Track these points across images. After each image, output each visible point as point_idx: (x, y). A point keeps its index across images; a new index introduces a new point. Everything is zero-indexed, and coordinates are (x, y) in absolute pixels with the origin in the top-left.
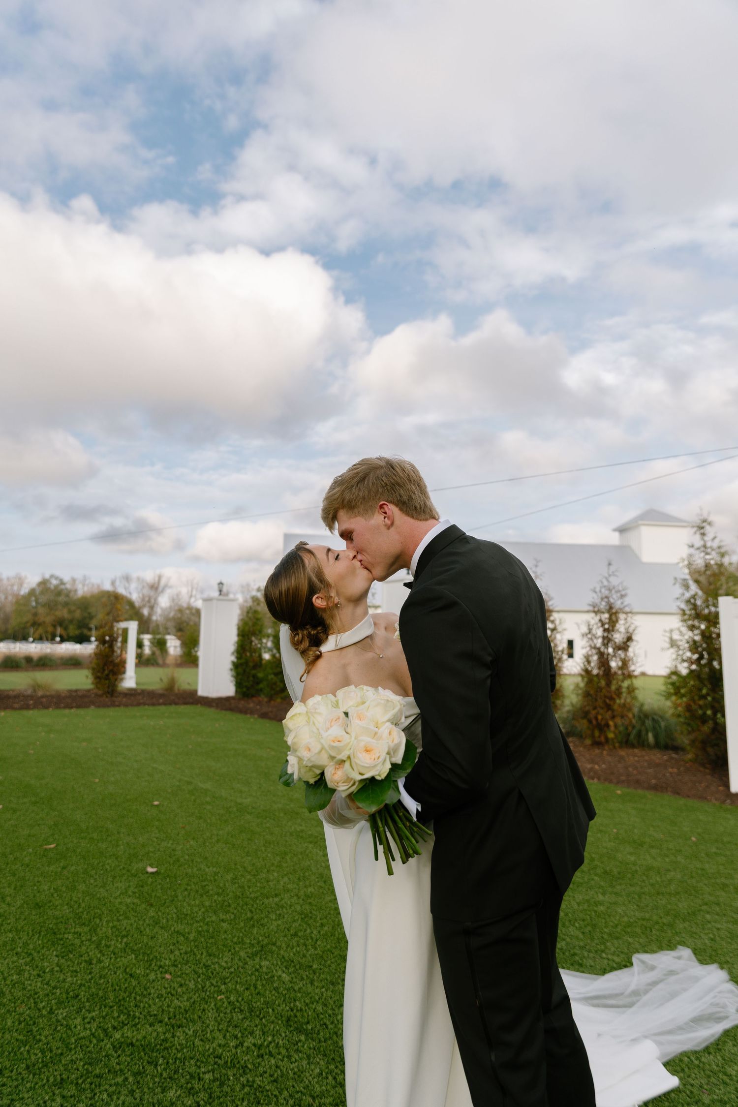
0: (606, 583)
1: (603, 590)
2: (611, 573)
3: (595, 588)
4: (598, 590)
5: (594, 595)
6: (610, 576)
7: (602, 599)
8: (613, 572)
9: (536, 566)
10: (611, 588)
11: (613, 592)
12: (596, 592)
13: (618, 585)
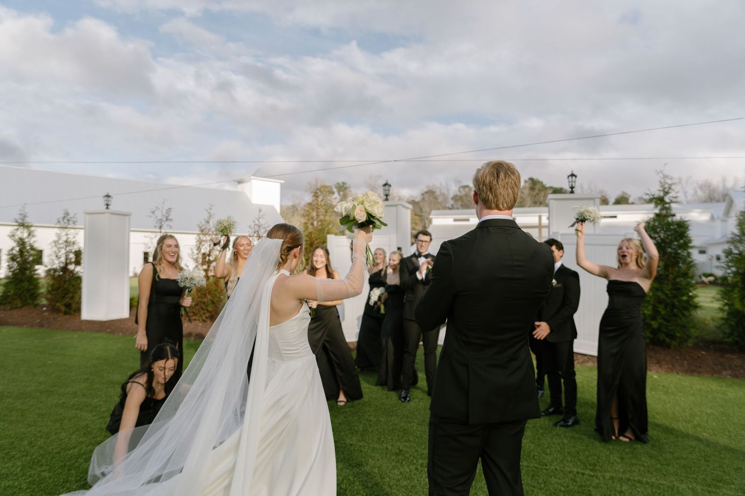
0: (257, 222)
1: (255, 227)
2: (260, 216)
3: (251, 225)
4: (252, 226)
5: (250, 230)
6: (260, 218)
7: (255, 232)
8: (262, 216)
9: (211, 209)
10: (260, 225)
11: (261, 228)
12: (251, 228)
13: (265, 224)
